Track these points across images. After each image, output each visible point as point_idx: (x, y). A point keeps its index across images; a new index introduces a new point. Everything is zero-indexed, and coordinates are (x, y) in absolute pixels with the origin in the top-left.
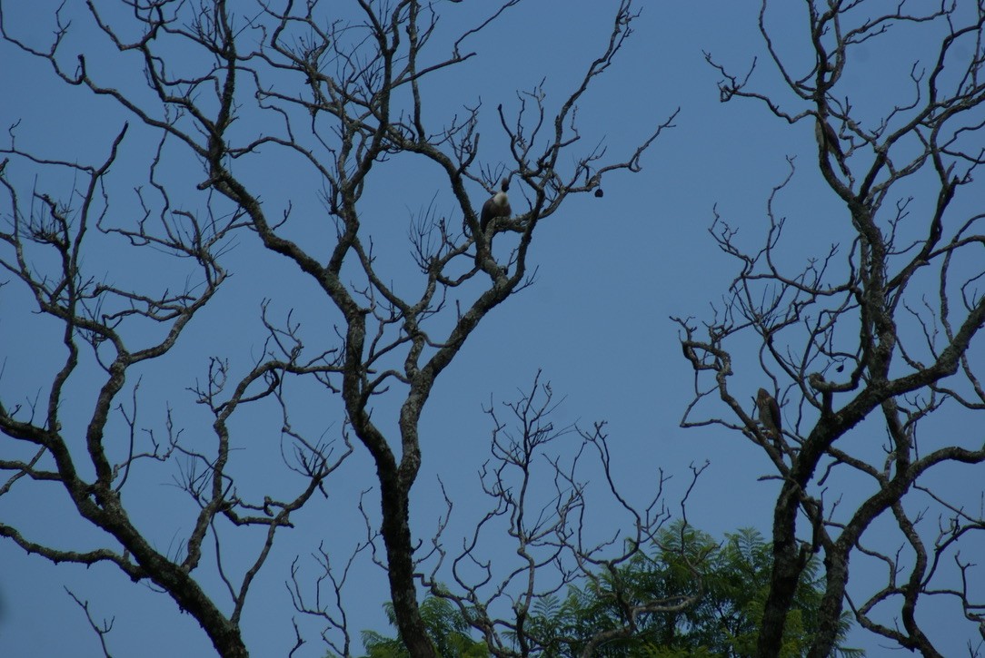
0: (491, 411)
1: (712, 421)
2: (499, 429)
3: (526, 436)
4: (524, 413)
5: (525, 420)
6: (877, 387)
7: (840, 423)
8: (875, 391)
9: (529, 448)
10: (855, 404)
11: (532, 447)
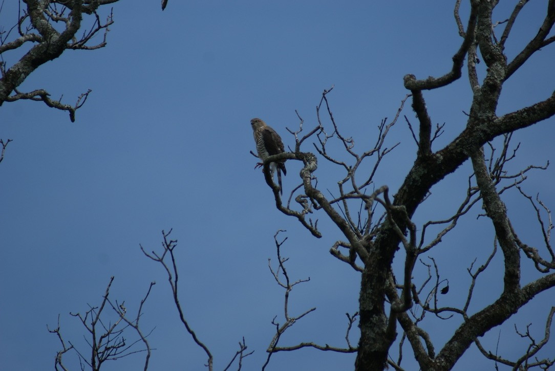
0: (57, 331)
1: (302, 346)
2: (65, 351)
3: (95, 349)
4: (94, 324)
5: (93, 332)
6: (483, 121)
7: (439, 162)
8: (481, 126)
9: (97, 364)
10: (458, 141)
11: (101, 362)
